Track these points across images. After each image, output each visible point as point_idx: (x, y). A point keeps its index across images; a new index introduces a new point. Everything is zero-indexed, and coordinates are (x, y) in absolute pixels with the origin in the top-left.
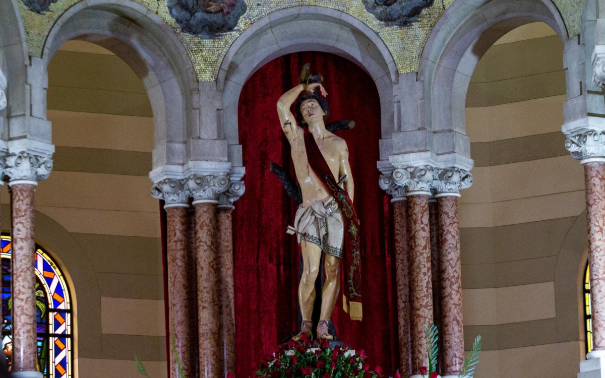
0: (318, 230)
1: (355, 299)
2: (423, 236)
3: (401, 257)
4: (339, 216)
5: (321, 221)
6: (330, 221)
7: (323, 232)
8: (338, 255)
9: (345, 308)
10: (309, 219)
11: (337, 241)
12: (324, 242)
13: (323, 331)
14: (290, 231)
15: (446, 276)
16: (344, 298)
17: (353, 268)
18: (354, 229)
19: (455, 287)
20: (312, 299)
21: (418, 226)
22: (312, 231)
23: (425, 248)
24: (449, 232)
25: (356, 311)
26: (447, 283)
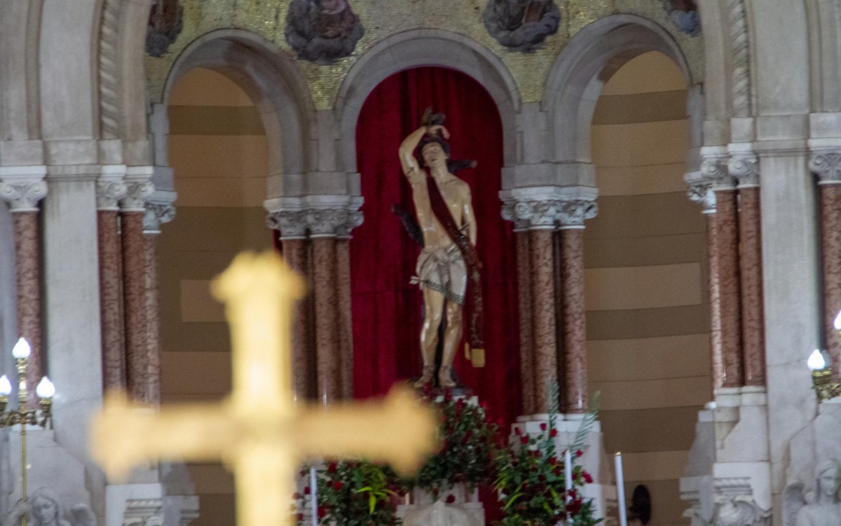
0: (441, 277)
1: (477, 346)
2: (545, 271)
3: (523, 290)
4: (461, 263)
5: (444, 268)
6: (453, 268)
7: (446, 279)
8: (461, 301)
9: (467, 355)
10: (432, 266)
11: (460, 289)
12: (446, 288)
13: (446, 378)
14: (414, 281)
15: (568, 311)
16: (467, 346)
17: (475, 315)
18: (476, 276)
19: (578, 322)
20: (435, 345)
21: (541, 262)
22: (435, 278)
23: (547, 284)
24: (572, 266)
25: (478, 358)
26: (570, 319)
